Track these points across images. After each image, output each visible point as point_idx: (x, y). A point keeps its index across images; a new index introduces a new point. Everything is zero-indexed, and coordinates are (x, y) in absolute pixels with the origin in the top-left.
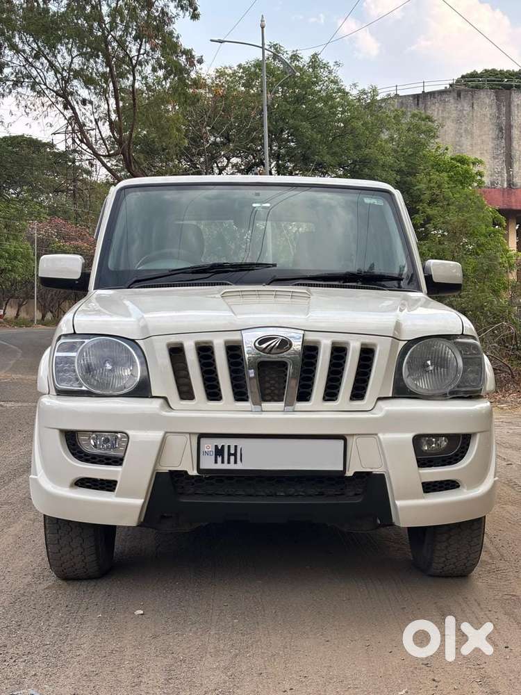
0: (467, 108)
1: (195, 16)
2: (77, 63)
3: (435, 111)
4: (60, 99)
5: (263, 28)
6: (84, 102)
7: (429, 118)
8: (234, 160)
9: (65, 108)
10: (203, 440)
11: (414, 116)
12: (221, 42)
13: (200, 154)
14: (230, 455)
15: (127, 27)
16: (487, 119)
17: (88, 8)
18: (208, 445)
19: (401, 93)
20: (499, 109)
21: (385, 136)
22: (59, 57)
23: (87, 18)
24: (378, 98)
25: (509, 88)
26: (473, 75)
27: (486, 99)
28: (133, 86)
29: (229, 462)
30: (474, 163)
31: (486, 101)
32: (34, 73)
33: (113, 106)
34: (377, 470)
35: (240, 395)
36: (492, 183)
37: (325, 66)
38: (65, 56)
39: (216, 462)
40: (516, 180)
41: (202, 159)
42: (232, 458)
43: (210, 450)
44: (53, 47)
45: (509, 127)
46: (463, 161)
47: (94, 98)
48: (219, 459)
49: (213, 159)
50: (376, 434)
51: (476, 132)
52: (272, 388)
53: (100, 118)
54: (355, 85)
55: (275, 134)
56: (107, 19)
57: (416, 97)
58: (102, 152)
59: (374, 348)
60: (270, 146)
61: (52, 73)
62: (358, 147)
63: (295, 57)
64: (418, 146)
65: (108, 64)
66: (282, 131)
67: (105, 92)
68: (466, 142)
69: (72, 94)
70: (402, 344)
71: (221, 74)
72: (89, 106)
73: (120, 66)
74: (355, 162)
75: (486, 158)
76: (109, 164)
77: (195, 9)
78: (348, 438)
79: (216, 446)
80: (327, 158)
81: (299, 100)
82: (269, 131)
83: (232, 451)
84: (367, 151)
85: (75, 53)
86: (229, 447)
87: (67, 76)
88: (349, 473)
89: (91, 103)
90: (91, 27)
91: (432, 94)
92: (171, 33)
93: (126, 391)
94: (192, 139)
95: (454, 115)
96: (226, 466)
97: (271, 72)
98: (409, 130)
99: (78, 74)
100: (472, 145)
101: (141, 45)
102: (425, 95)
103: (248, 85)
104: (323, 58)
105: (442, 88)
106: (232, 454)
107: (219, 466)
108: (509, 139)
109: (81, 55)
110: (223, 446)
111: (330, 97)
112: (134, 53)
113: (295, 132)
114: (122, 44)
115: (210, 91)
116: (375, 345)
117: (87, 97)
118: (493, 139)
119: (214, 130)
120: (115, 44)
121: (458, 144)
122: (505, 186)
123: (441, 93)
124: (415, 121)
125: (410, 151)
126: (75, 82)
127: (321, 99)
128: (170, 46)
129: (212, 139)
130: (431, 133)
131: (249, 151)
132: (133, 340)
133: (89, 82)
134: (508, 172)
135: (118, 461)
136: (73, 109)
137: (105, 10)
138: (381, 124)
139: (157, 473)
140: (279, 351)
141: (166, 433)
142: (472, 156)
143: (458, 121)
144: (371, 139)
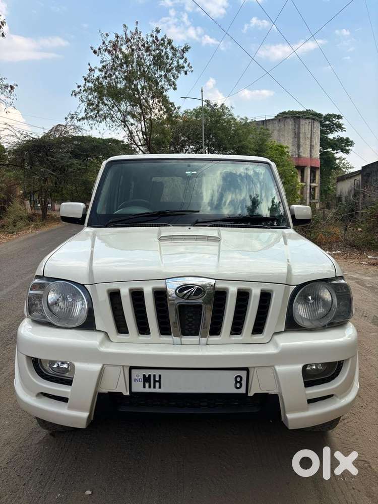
0: (283, 126)
1: (175, 89)
2: (129, 109)
3: (270, 127)
4: (123, 123)
5: (202, 92)
6: (132, 124)
7: (267, 129)
8: (191, 147)
9: (125, 127)
10: (133, 371)
11: (262, 128)
12: (185, 98)
13: (178, 145)
14: (155, 381)
15: (148, 93)
16: (290, 130)
17: (133, 86)
18: (138, 375)
19: (257, 120)
20: (295, 126)
21: (250, 137)
22: (122, 106)
23: (133, 90)
24: (248, 121)
25: (299, 117)
26: (284, 113)
27: (290, 122)
28: (151, 117)
29: (155, 387)
30: (286, 148)
31: (290, 123)
32: (112, 113)
33: (143, 126)
34: (273, 391)
35: (165, 330)
36: (292, 155)
37: (227, 108)
38: (125, 106)
39: (144, 387)
40: (301, 154)
41: (179, 146)
42: (157, 384)
43: (139, 378)
44: (119, 102)
45: (299, 133)
46: (281, 147)
47: (136, 123)
48: (147, 385)
49: (183, 146)
50: (273, 366)
51: (286, 135)
52: (190, 325)
53: (138, 131)
54: (238, 116)
55: (207, 136)
56: (140, 91)
57: (263, 121)
58: (139, 144)
59: (271, 293)
60: (205, 141)
61: (119, 113)
62: (240, 141)
63: (216, 105)
64: (264, 141)
65: (141, 109)
66: (210, 135)
67: (140, 120)
68: (282, 140)
69: (127, 121)
70: (292, 288)
71: (186, 112)
72: (134, 126)
73: (146, 109)
74: (239, 147)
75: (290, 146)
76: (142, 149)
77: (175, 85)
78: (250, 369)
79: (144, 375)
80: (228, 146)
81: (217, 122)
82: (205, 135)
83: (157, 379)
84: (244, 143)
85: (128, 104)
86: (154, 376)
87: (125, 114)
88: (251, 394)
89: (134, 124)
90: (134, 94)
91: (269, 120)
92: (166, 96)
93: (77, 324)
94: (175, 138)
95: (277, 128)
96: (152, 390)
97: (206, 111)
98: (260, 134)
99: (129, 113)
100: (284, 141)
101: (154, 101)
102: (266, 120)
103: (197, 117)
104: (226, 105)
105: (273, 118)
106: (157, 381)
107: (147, 390)
108: (299, 138)
109: (131, 105)
110: (150, 375)
111: (229, 121)
112: (151, 104)
113: (216, 136)
114: (147, 101)
115: (182, 119)
116: (272, 291)
117: (133, 122)
118: (293, 138)
119: (183, 135)
120: (144, 101)
121: (279, 140)
122: (297, 156)
123: (272, 120)
124: (262, 131)
125: (261, 143)
126: (128, 117)
127: (225, 122)
128: (165, 101)
129: (183, 138)
130: (269, 135)
131: (198, 143)
132: (83, 285)
133: (133, 116)
134: (298, 151)
135: (69, 382)
136: (128, 127)
137: (139, 87)
138: (249, 132)
139: (99, 393)
140: (195, 297)
141: (104, 365)
142: (285, 145)
143: (279, 131)
144: (245, 138)
